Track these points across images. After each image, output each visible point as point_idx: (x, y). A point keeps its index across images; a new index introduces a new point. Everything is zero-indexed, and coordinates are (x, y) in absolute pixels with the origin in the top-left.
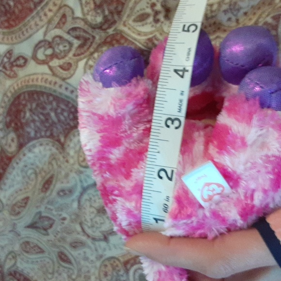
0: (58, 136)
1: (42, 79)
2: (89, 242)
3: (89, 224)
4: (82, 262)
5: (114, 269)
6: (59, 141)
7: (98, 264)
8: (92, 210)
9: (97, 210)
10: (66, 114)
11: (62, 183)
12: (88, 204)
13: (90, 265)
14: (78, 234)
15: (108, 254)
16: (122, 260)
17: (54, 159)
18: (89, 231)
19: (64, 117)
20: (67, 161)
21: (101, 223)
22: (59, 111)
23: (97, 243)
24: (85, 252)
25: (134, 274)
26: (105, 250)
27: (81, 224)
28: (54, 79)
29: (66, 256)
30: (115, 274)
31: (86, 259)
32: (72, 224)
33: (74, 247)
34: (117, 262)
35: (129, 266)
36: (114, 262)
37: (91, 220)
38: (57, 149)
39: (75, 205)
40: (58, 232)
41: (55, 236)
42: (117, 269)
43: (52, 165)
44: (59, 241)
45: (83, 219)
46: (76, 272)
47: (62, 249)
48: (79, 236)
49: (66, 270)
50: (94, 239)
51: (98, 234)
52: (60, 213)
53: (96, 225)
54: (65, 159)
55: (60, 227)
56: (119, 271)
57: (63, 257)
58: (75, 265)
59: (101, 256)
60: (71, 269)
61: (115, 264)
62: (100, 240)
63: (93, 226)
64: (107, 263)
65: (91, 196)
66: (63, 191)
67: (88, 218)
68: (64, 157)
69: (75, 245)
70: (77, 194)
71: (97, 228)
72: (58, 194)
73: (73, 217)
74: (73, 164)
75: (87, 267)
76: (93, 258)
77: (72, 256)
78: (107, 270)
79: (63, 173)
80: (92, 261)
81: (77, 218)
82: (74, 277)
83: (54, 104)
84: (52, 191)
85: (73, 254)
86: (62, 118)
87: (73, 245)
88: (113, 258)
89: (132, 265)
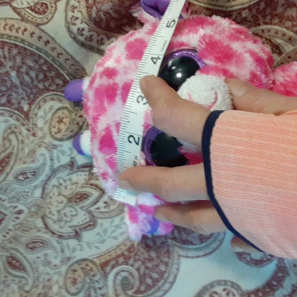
0: (19, 103)
1: (6, 25)
2: (54, 241)
3: (55, 218)
4: (41, 268)
5: (86, 274)
6: (20, 109)
7: (64, 269)
8: (61, 198)
9: (67, 198)
10: (33, 74)
11: (25, 162)
12: (56, 191)
14: (39, 231)
15: (79, 255)
16: (98, 262)
17: (13, 132)
18: (55, 227)
19: (31, 78)
20: (34, 135)
21: (72, 216)
22: (24, 69)
23: (64, 242)
24: (46, 255)
26: (74, 250)
27: (43, 218)
28: (23, 25)
29: (18, 261)
30: (88, 280)
31: (47, 263)
32: (31, 219)
33: (31, 248)
35: (108, 269)
36: (87, 265)
37: (59, 212)
38: (18, 120)
39: (38, 193)
40: (10, 230)
41: (4, 236)
43: (10, 141)
44: (11, 242)
45: (47, 212)
46: (31, 281)
47: (13, 252)
48: (39, 234)
49: (17, 280)
50: (60, 237)
51: (66, 230)
52: (15, 204)
54: (31, 132)
55: (13, 223)
57: (14, 263)
58: (31, 274)
59: (69, 259)
61: (88, 268)
62: (70, 237)
63: (60, 220)
64: (76, 267)
65: (61, 181)
66: (23, 173)
67: (54, 209)
68: (29, 130)
69: (33, 246)
70: (42, 177)
71: (66, 222)
72: (16, 178)
73: (33, 209)
74: (43, 138)
75: (48, 274)
76: (56, 262)
77: (27, 260)
78: (76, 276)
79: (27, 150)
80: (55, 266)
81: (39, 210)
82: (27, 288)
83: (18, 60)
84: (7, 174)
85: (29, 257)
86: (27, 79)
87: (30, 246)
88: (85, 260)
89: (113, 267)
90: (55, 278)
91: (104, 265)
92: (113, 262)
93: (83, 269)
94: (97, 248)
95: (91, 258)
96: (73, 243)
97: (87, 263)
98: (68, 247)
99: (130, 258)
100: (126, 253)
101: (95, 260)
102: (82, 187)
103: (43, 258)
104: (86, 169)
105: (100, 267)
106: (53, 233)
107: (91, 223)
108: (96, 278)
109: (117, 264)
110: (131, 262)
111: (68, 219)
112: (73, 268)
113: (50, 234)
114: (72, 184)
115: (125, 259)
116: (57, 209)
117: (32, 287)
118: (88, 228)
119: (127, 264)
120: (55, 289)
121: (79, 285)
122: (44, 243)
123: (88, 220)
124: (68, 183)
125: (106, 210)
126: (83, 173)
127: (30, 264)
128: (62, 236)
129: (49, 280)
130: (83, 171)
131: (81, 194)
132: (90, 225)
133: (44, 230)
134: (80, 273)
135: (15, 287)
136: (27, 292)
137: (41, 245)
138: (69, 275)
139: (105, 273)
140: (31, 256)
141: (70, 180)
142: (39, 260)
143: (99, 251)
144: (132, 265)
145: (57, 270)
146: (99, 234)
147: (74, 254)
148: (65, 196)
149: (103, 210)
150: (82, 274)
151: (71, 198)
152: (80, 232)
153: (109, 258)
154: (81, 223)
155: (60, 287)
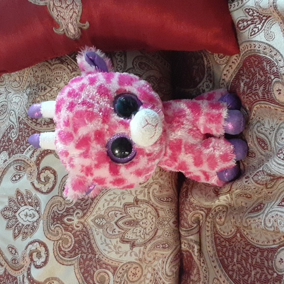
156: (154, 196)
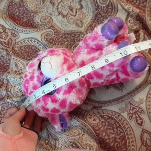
3: (63, 5)
4: (45, 8)
13: (45, 11)
14: (57, 2)
15: (53, 17)
18: (60, 6)
23: (56, 11)
25: (49, 31)
26: (54, 15)
34: (51, 22)
36: (51, 21)
37: (65, 5)
42: (49, 24)
49: (39, 2)
50: (57, 9)
51: (60, 10)
53: (64, 8)
56: (48, 25)
59: (51, 15)
60: (41, 4)
61: (50, 22)
62: (58, 12)
63: (62, 6)
64: (49, 18)
67: (65, 3)
71: (63, 8)
75: (44, 11)
76: (49, 11)
80: (48, 12)
87: (51, 1)
88: (52, 20)
90: (44, 13)
91: (52, 26)
92: (54, 29)
93: (49, 20)
94: (57, 22)
95: (53, 21)
96: (57, 13)
97: (52, 21)
98: (55, 13)
99: (57, 33)
100: (58, 31)
101: (53, 23)
102: (75, 8)
103: (49, 7)
104: (81, 6)
105: (51, 25)
106: (58, 6)
107: (64, 16)
108: (48, 26)
109: (54, 30)
110: (56, 34)
111: (63, 9)
112: (49, 17)
113: (57, 5)
114: (75, 5)
115: (56, 32)
116: (66, 4)
117: (38, 8)
118: (62, 16)
119: (55, 33)
120: (40, 15)
121: (44, 21)
122: (53, 5)
123: (65, 15)
124: (75, 3)
125: (70, 19)
126: (79, 6)
127: (46, 4)
128: (58, 9)
129: (42, 12)
130: (80, 6)
131: (73, 9)
132: (63, 16)
133: (58, 3)
134: (48, 20)
135: (37, 3)
136: (37, 7)
137: (53, 4)
138: (46, 17)
139: (50, 27)
140: (48, 3)
141: (76, 3)
142: (48, 6)
143: (56, 23)
144: (55, 35)
145: (46, 13)
146: (62, 20)
147: (53, 15)
148: (70, 4)
149: (69, 18)
150: (47, 21)
151: (70, 7)
152: (60, 14)
153: (55, 27)
154: (63, 13)
155: (41, 16)
156: (53, 8)
